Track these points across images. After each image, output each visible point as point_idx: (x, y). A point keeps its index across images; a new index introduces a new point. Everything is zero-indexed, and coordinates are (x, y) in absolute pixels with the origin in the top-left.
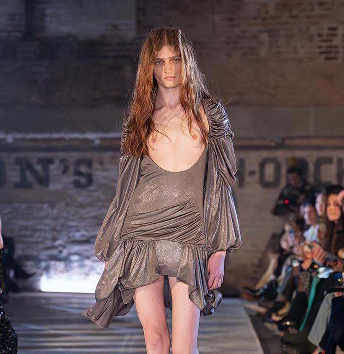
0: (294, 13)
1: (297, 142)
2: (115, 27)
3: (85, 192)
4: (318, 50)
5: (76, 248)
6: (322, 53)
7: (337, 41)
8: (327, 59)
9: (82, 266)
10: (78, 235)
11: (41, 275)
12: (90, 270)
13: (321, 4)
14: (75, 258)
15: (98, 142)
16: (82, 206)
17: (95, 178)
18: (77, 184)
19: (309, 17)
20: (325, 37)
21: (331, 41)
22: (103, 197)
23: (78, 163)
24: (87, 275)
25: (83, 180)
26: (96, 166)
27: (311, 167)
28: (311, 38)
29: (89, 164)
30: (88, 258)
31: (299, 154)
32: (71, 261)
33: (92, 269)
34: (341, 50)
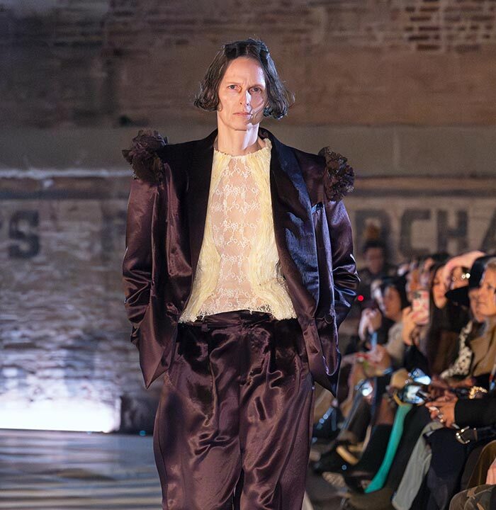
1: (373, 184)
3: (27, 266)
4: (406, 35)
5: (13, 357)
6: (412, 39)
7: (437, 19)
8: (421, 48)
9: (22, 386)
10: (16, 336)
12: (35, 393)
14: (11, 372)
15: (47, 184)
16: (23, 288)
17: (43, 243)
18: (15, 253)
20: (417, 13)
21: (427, 19)
22: (57, 274)
23: (16, 218)
24: (32, 401)
25: (24, 247)
26: (45, 223)
27: (396, 226)
28: (395, 14)
29: (34, 219)
30: (33, 373)
31: (375, 203)
32: (5, 378)
33: (40, 390)
34: (443, 33)
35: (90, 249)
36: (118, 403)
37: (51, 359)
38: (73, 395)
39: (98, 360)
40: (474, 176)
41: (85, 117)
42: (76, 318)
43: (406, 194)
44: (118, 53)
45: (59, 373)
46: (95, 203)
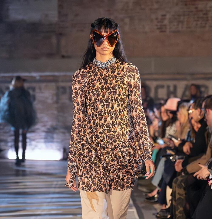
0: (143, 7)
2: (47, 16)
4: (156, 27)
6: (158, 29)
7: (166, 22)
8: (162, 32)
11: (8, 150)
13: (157, 2)
15: (38, 78)
17: (37, 97)
19: (151, 9)
20: (159, 20)
21: (162, 22)
22: (41, 107)
26: (37, 90)
28: (152, 21)
29: (34, 89)
30: (34, 140)
33: (36, 146)
34: (168, 27)
35: (52, 99)
36: (62, 150)
37: (40, 135)
38: (47, 147)
39: (55, 136)
40: (179, 74)
41: (50, 55)
42: (47, 122)
43: (156, 80)
44: (61, 34)
45: (43, 140)
46: (54, 84)
